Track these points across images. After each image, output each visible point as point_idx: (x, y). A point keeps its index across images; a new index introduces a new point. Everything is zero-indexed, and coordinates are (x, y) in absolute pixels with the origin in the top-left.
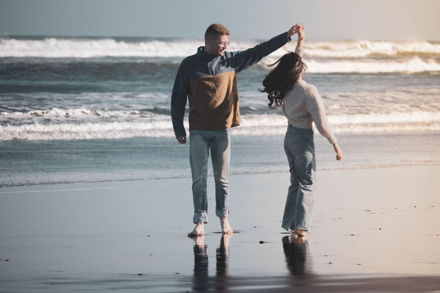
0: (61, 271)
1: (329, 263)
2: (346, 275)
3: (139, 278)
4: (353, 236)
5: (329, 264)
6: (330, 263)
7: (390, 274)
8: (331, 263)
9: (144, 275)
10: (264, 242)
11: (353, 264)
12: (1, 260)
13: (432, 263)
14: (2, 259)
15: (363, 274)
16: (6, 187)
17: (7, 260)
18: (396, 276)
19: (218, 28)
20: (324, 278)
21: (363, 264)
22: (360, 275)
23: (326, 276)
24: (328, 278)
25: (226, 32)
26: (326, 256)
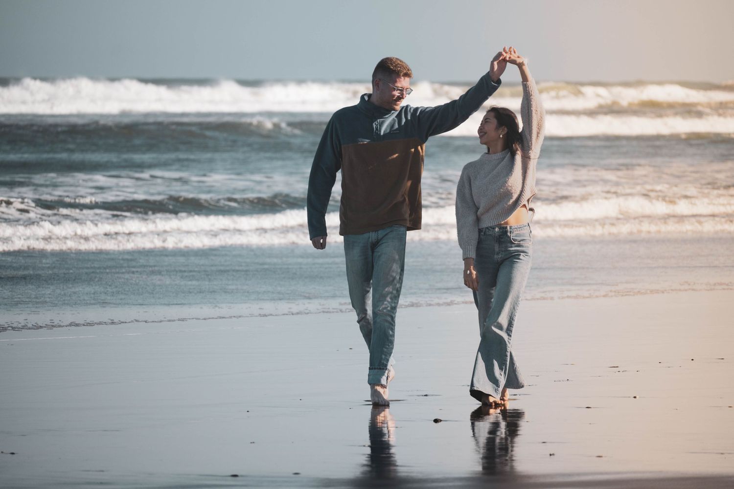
0: (103, 471)
1: (549, 454)
2: (579, 474)
3: (232, 481)
4: (590, 409)
5: (549, 456)
6: (551, 455)
7: (651, 472)
8: (553, 454)
9: (242, 476)
10: (441, 421)
11: (591, 456)
12: (2, 452)
13: (722, 454)
14: (4, 451)
15: (606, 473)
16: (12, 331)
17: (13, 453)
18: (662, 476)
19: (392, 64)
20: (542, 480)
21: (605, 457)
22: (601, 473)
23: (544, 476)
24: (549, 480)
25: (405, 71)
26: (544, 443)
